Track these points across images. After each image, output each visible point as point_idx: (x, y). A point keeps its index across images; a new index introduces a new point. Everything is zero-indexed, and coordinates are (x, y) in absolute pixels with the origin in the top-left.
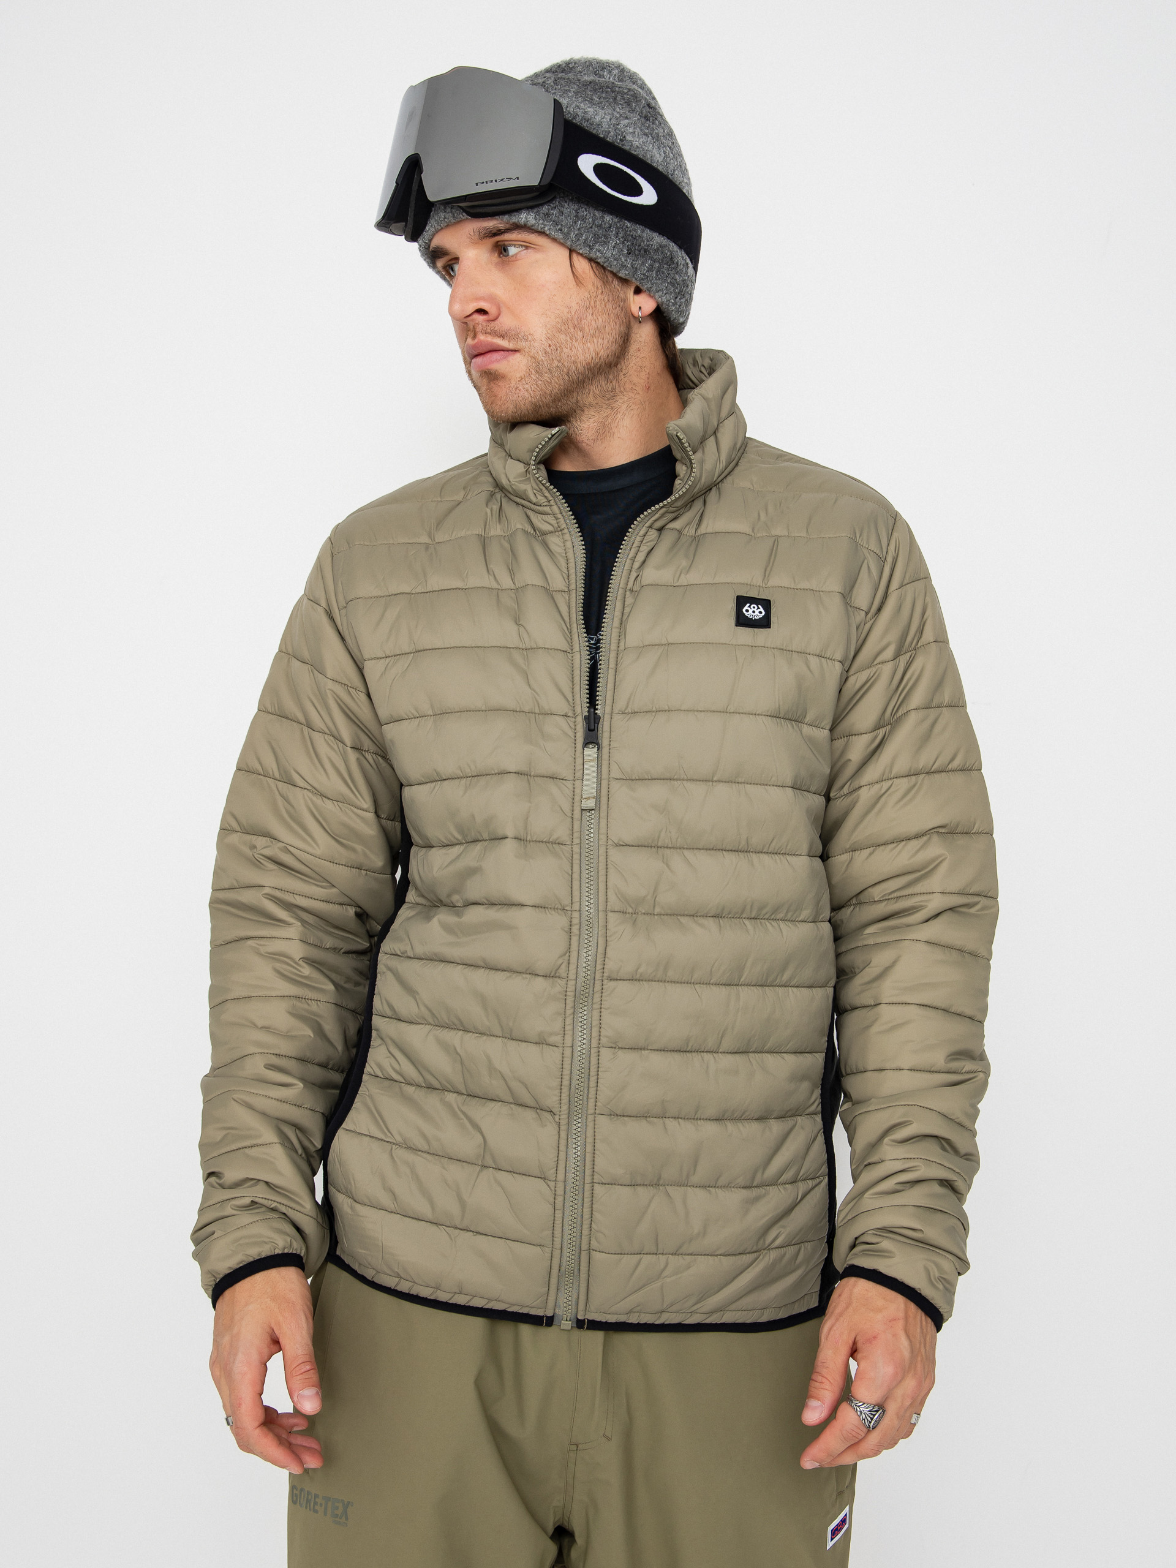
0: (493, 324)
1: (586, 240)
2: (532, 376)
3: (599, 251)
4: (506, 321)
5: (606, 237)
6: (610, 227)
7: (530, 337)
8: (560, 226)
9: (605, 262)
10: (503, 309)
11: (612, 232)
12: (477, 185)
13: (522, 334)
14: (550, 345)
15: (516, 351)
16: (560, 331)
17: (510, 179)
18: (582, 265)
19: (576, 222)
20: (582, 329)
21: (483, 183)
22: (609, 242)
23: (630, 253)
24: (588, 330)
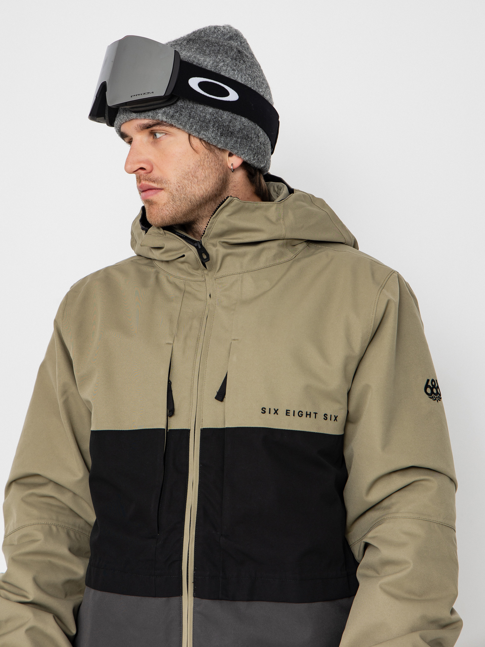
0: (149, 175)
1: (195, 129)
2: (170, 203)
3: (204, 134)
4: (156, 174)
5: (207, 127)
6: (210, 122)
7: (168, 182)
8: (180, 122)
9: (208, 140)
10: (154, 167)
11: (211, 124)
12: (131, 97)
13: (164, 180)
14: (179, 186)
15: (162, 189)
16: (184, 178)
17: (149, 93)
18: (196, 142)
19: (189, 120)
20: (197, 177)
21: (135, 95)
22: (209, 130)
23: (222, 135)
24: (200, 178)
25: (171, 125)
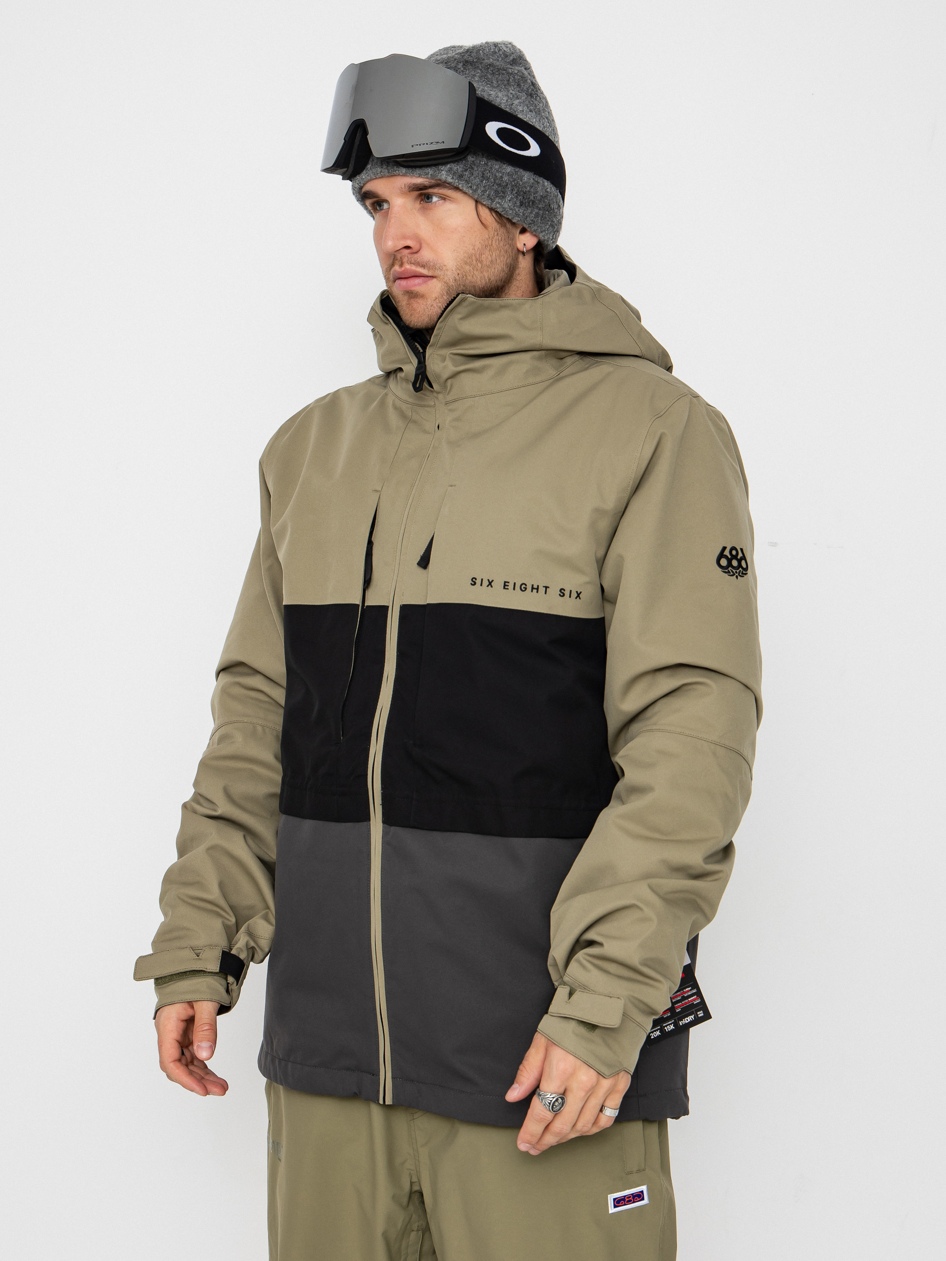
0: (416, 255)
1: (489, 195)
2: (444, 297)
3: (499, 203)
4: (426, 255)
5: (504, 193)
6: (507, 185)
7: (444, 268)
8: (470, 185)
9: (503, 211)
10: (424, 245)
11: (508, 189)
12: (413, 146)
13: (438, 265)
14: (458, 274)
15: (433, 277)
16: (466, 263)
17: (438, 142)
18: (485, 213)
19: (482, 181)
20: (481, 262)
21: (417, 145)
22: (506, 196)
23: (522, 205)
24: (485, 263)
25: (457, 189)
